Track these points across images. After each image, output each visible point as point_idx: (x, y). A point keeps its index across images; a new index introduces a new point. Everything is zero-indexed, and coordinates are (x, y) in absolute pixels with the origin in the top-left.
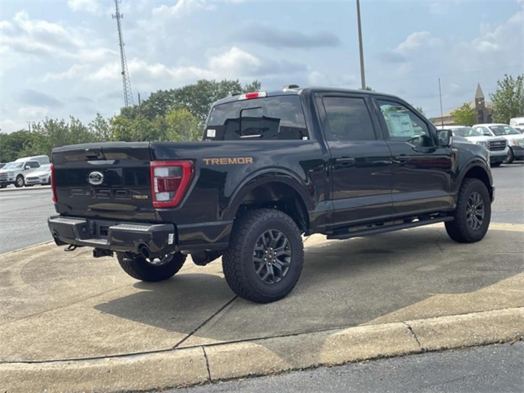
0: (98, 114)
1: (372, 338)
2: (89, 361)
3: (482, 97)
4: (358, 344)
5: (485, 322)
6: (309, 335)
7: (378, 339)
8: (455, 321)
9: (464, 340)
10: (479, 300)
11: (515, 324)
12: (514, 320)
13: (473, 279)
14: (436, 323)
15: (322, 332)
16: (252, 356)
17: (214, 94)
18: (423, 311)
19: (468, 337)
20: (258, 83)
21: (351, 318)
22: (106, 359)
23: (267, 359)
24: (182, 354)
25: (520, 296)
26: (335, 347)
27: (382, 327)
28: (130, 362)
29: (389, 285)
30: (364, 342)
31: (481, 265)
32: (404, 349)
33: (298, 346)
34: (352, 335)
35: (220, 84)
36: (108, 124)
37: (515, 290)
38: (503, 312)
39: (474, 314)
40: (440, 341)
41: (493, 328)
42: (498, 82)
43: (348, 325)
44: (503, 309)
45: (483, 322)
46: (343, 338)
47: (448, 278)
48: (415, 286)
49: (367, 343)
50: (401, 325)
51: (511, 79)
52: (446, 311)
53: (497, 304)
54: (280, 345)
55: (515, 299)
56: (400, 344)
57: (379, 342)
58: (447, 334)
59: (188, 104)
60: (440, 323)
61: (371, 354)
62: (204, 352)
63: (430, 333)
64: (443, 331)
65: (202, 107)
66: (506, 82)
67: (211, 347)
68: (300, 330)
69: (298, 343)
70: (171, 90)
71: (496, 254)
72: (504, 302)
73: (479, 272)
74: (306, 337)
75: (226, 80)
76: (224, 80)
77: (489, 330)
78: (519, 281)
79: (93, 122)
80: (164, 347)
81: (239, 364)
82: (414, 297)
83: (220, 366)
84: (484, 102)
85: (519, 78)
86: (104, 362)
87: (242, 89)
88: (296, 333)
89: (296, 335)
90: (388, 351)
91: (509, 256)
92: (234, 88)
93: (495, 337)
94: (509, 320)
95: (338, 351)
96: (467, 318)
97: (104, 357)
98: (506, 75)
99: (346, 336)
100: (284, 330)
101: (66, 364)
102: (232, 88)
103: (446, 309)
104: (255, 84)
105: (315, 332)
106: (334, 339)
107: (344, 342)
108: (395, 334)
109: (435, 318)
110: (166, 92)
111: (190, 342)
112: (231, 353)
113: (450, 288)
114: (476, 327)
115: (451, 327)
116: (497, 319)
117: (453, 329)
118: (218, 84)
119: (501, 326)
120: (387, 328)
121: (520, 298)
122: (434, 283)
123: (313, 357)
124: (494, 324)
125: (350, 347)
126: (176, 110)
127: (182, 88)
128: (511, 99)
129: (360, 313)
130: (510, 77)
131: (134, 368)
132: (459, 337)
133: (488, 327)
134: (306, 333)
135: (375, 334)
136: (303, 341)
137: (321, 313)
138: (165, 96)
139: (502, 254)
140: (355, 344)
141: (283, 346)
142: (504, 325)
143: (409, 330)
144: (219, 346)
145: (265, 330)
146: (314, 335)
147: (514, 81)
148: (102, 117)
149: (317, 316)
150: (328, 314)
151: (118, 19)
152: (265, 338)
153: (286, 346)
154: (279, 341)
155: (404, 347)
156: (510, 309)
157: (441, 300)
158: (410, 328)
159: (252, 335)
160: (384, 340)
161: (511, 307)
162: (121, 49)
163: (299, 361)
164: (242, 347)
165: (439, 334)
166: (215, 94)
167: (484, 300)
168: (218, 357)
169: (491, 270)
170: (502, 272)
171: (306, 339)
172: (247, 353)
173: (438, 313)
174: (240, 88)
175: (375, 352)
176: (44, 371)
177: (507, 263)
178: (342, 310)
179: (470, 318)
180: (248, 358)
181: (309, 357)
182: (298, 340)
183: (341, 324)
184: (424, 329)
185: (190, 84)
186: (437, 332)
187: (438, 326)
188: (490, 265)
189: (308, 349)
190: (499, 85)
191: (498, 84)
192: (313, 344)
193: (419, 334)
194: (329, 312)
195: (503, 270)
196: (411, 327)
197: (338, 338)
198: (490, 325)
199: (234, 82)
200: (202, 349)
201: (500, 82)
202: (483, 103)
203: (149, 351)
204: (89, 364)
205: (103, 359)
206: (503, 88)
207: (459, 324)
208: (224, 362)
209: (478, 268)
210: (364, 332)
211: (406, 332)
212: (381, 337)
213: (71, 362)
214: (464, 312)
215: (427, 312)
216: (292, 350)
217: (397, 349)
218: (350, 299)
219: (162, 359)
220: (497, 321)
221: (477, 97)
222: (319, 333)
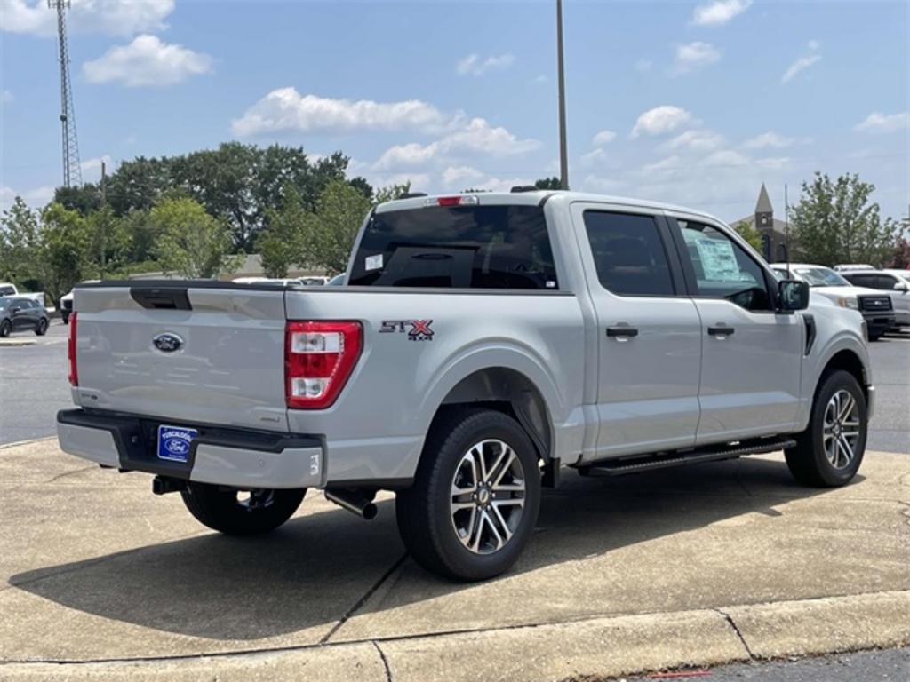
0: (18, 199)
1: (667, 635)
2: (173, 661)
3: (768, 211)
4: (642, 643)
5: (853, 613)
6: (558, 627)
7: (676, 635)
8: (802, 609)
9: (820, 643)
10: (836, 577)
11: (902, 618)
12: (898, 610)
13: (817, 542)
14: (771, 613)
15: (579, 622)
16: (463, 659)
17: (251, 170)
18: (744, 593)
19: (825, 638)
20: (343, 157)
21: (621, 601)
22: (203, 659)
23: (490, 665)
24: (340, 654)
25: (901, 572)
26: (606, 647)
27: (682, 616)
28: (251, 665)
29: (673, 549)
30: (653, 640)
31: (826, 520)
32: (720, 654)
33: (541, 645)
34: (631, 629)
35: (266, 153)
36: (37, 220)
37: (891, 563)
38: (878, 597)
39: (833, 599)
40: (781, 642)
41: (866, 624)
42: (804, 185)
43: (621, 612)
44: (878, 592)
45: (849, 613)
46: (618, 634)
47: (771, 539)
48: (719, 550)
49: (659, 642)
50: (712, 613)
51: (827, 182)
52: (782, 594)
53: (867, 584)
54: (511, 642)
55: (893, 577)
56: (713, 645)
57: (679, 641)
58: (791, 631)
59: (197, 189)
60: (778, 612)
61: (666, 661)
62: (379, 650)
63: (762, 628)
64: (784, 626)
65: (227, 195)
66: (818, 185)
67: (389, 643)
68: (537, 618)
69: (540, 639)
70: (164, 159)
71: (847, 501)
72: (877, 581)
73: (822, 531)
74: (553, 630)
75: (277, 145)
76: (274, 145)
77: (860, 626)
78: (896, 549)
79: (5, 213)
80: (304, 641)
81: (442, 673)
82: (723, 569)
83: (409, 675)
84: (772, 220)
85: (840, 180)
86: (202, 663)
87: (309, 166)
88: (533, 623)
89: (535, 626)
90: (695, 657)
91: (868, 506)
92: (293, 163)
93: (870, 639)
94: (891, 611)
95: (611, 655)
96: (822, 605)
97: (198, 656)
98: (818, 174)
99: (621, 629)
100: (509, 618)
101: (131, 665)
102: (289, 163)
103: (781, 590)
104: (337, 157)
105: (566, 622)
106: (602, 635)
107: (619, 639)
108: (704, 629)
109: (768, 604)
110: (154, 161)
111: (346, 634)
112: (427, 654)
113: (780, 556)
114: (838, 620)
115: (797, 619)
116: (871, 609)
117: (799, 622)
118: (262, 153)
119: (879, 620)
120: (690, 618)
121: (903, 576)
122: (751, 547)
123: (568, 663)
124: (867, 617)
125: (630, 648)
126: (173, 200)
127: (186, 156)
128: (826, 219)
129: (635, 593)
130: (826, 177)
131: (258, 674)
132: (809, 637)
133: (856, 621)
134: (551, 623)
135: (670, 628)
136: (550, 636)
137: (565, 592)
138: (149, 170)
139: (856, 502)
140: (638, 644)
141: (516, 644)
142: (883, 619)
143: (727, 623)
144: (402, 641)
145: (476, 618)
146: (565, 626)
147: (832, 185)
148: (25, 206)
149: (561, 596)
150: (579, 594)
151: (59, 8)
152: (481, 630)
153: (521, 644)
154: (507, 635)
155: (722, 650)
156: (891, 592)
157: (769, 575)
158: (730, 620)
159: (456, 624)
160: (686, 638)
161: (892, 589)
162: (63, 68)
163: (544, 670)
164: (445, 644)
165: (777, 631)
166: (255, 173)
167: (844, 576)
168: (404, 660)
169: (843, 528)
170: (864, 532)
171: (553, 633)
172: (455, 654)
173: (770, 597)
174: (306, 162)
175: (674, 658)
176: (94, 677)
177: (867, 517)
178: (602, 586)
179: (826, 605)
180: (458, 663)
181: (561, 664)
182: (540, 634)
183: (607, 609)
184: (753, 621)
185: (204, 149)
186: (774, 628)
187: (775, 617)
188: (841, 520)
189: (560, 650)
190: (806, 192)
191: (802, 188)
192: (567, 643)
193: (745, 630)
194: (579, 591)
195: (863, 528)
196: (731, 617)
197: (609, 633)
198: (861, 619)
199: (292, 151)
200: (373, 645)
201: (808, 185)
202: (770, 223)
203: (277, 647)
204: (175, 666)
205: (196, 659)
206: (812, 196)
207: (810, 615)
208: (417, 669)
209: (820, 523)
210: (652, 624)
211: (723, 626)
212: (682, 632)
213: (140, 662)
214: (813, 595)
215: (751, 593)
216: (532, 651)
217: (711, 654)
218: (611, 571)
219: (307, 661)
220: (871, 612)
221: (759, 211)
222: (574, 624)
